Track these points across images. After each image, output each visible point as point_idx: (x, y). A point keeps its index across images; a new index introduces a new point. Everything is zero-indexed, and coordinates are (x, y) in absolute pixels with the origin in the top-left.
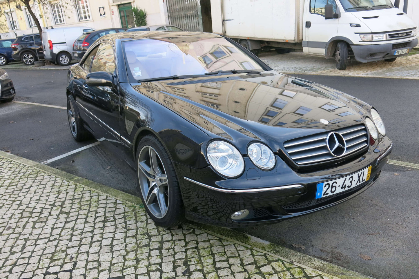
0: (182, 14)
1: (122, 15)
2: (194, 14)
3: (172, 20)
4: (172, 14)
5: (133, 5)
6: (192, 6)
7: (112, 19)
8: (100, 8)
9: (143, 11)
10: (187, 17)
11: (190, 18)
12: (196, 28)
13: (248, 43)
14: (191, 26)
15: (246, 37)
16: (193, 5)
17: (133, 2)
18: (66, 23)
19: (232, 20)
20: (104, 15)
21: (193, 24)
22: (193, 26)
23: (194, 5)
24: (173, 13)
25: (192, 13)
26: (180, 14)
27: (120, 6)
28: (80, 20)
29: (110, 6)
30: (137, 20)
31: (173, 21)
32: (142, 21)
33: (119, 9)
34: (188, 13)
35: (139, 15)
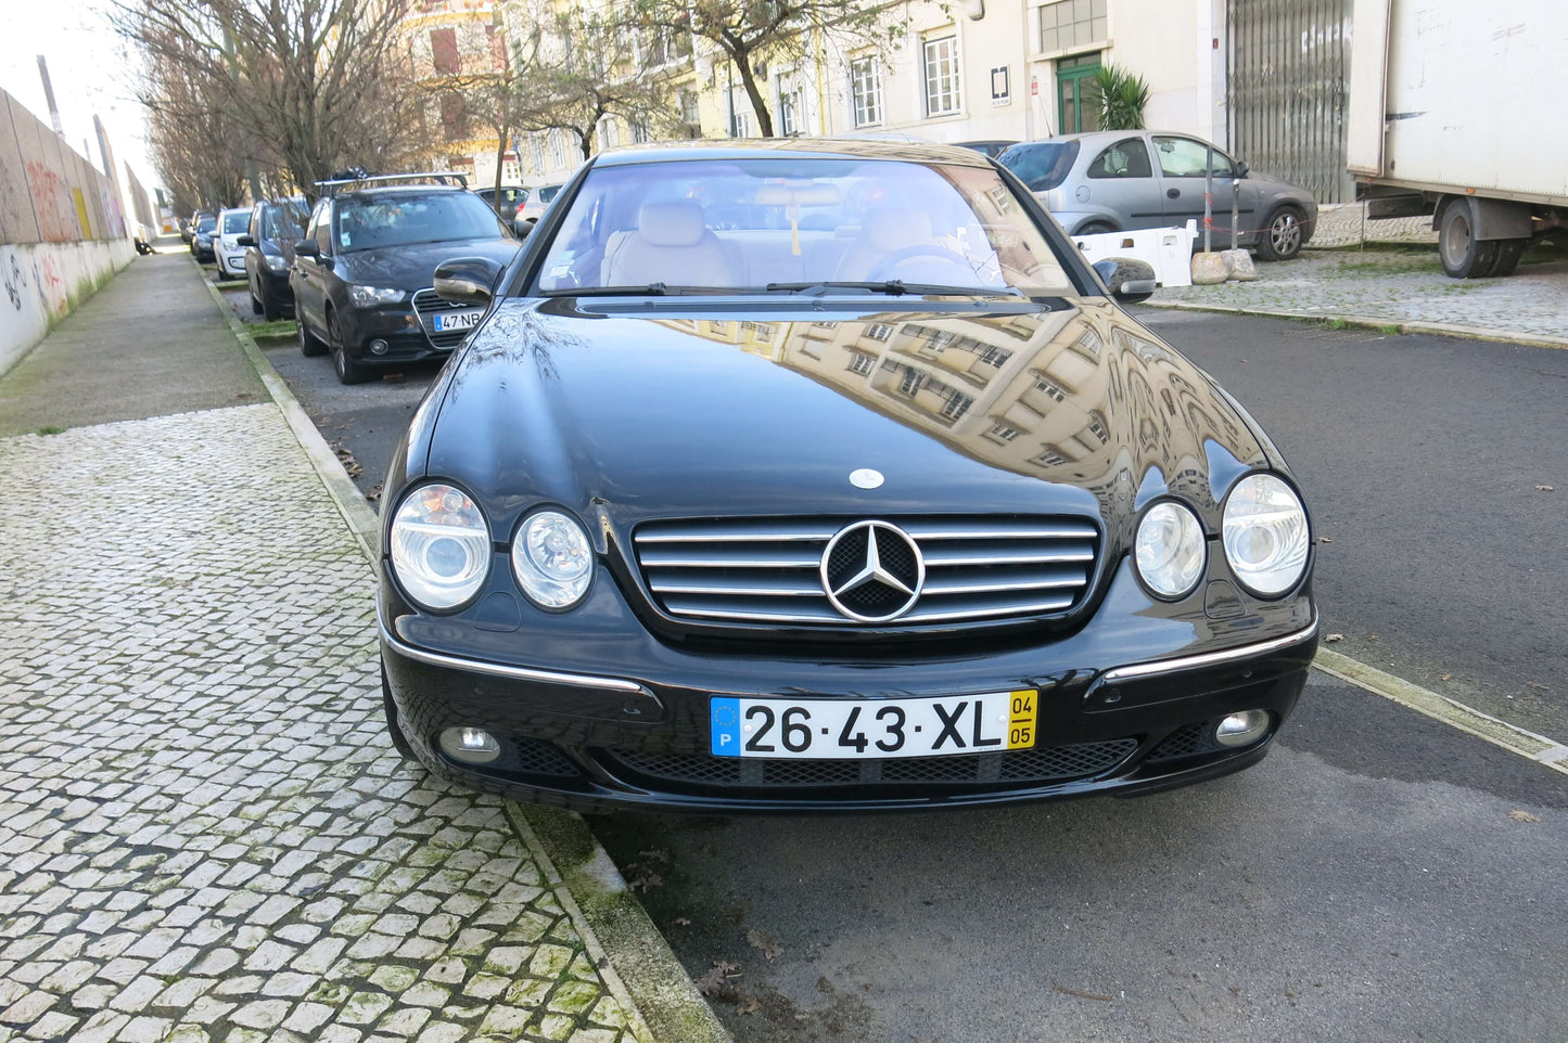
0: (1281, 92)
1: (1068, 94)
2: (1327, 93)
3: (1241, 116)
4: (1241, 94)
5: (1107, 60)
6: (1324, 60)
7: (1029, 109)
8: (994, 71)
9: (1137, 81)
10: (1298, 102)
11: (1312, 107)
12: (1327, 146)
13: (1469, 212)
14: (1311, 139)
15: (1461, 187)
16: (1328, 56)
17: (1108, 48)
18: (887, 124)
19: (1421, 114)
20: (1005, 95)
21: (1319, 134)
22: (1319, 139)
23: (1333, 59)
24: (1245, 88)
25: (1320, 87)
26: (1273, 93)
27: (1064, 65)
28: (928, 114)
29: (1027, 65)
30: (1110, 113)
31: (1245, 118)
32: (1127, 117)
33: (1058, 75)
34: (1302, 90)
35: (1119, 97)
